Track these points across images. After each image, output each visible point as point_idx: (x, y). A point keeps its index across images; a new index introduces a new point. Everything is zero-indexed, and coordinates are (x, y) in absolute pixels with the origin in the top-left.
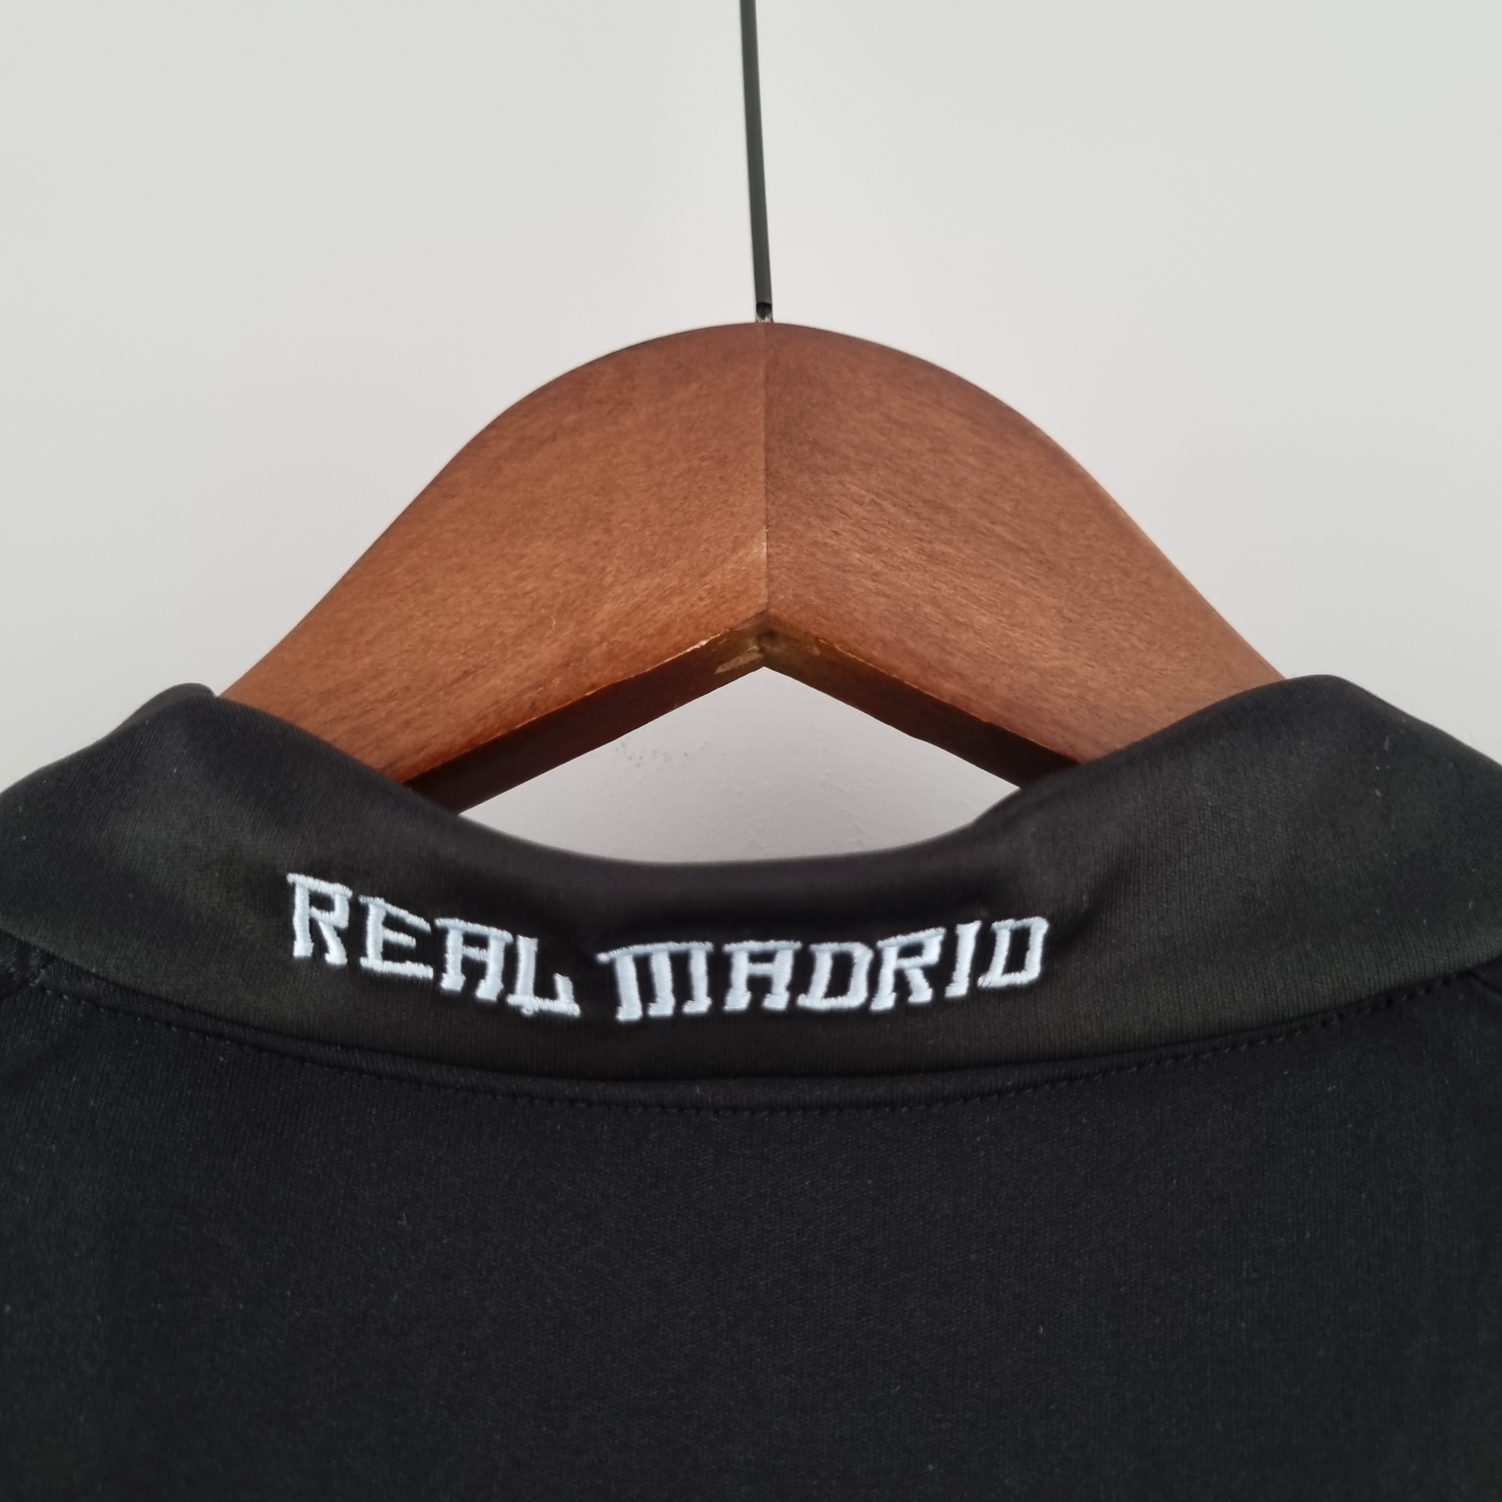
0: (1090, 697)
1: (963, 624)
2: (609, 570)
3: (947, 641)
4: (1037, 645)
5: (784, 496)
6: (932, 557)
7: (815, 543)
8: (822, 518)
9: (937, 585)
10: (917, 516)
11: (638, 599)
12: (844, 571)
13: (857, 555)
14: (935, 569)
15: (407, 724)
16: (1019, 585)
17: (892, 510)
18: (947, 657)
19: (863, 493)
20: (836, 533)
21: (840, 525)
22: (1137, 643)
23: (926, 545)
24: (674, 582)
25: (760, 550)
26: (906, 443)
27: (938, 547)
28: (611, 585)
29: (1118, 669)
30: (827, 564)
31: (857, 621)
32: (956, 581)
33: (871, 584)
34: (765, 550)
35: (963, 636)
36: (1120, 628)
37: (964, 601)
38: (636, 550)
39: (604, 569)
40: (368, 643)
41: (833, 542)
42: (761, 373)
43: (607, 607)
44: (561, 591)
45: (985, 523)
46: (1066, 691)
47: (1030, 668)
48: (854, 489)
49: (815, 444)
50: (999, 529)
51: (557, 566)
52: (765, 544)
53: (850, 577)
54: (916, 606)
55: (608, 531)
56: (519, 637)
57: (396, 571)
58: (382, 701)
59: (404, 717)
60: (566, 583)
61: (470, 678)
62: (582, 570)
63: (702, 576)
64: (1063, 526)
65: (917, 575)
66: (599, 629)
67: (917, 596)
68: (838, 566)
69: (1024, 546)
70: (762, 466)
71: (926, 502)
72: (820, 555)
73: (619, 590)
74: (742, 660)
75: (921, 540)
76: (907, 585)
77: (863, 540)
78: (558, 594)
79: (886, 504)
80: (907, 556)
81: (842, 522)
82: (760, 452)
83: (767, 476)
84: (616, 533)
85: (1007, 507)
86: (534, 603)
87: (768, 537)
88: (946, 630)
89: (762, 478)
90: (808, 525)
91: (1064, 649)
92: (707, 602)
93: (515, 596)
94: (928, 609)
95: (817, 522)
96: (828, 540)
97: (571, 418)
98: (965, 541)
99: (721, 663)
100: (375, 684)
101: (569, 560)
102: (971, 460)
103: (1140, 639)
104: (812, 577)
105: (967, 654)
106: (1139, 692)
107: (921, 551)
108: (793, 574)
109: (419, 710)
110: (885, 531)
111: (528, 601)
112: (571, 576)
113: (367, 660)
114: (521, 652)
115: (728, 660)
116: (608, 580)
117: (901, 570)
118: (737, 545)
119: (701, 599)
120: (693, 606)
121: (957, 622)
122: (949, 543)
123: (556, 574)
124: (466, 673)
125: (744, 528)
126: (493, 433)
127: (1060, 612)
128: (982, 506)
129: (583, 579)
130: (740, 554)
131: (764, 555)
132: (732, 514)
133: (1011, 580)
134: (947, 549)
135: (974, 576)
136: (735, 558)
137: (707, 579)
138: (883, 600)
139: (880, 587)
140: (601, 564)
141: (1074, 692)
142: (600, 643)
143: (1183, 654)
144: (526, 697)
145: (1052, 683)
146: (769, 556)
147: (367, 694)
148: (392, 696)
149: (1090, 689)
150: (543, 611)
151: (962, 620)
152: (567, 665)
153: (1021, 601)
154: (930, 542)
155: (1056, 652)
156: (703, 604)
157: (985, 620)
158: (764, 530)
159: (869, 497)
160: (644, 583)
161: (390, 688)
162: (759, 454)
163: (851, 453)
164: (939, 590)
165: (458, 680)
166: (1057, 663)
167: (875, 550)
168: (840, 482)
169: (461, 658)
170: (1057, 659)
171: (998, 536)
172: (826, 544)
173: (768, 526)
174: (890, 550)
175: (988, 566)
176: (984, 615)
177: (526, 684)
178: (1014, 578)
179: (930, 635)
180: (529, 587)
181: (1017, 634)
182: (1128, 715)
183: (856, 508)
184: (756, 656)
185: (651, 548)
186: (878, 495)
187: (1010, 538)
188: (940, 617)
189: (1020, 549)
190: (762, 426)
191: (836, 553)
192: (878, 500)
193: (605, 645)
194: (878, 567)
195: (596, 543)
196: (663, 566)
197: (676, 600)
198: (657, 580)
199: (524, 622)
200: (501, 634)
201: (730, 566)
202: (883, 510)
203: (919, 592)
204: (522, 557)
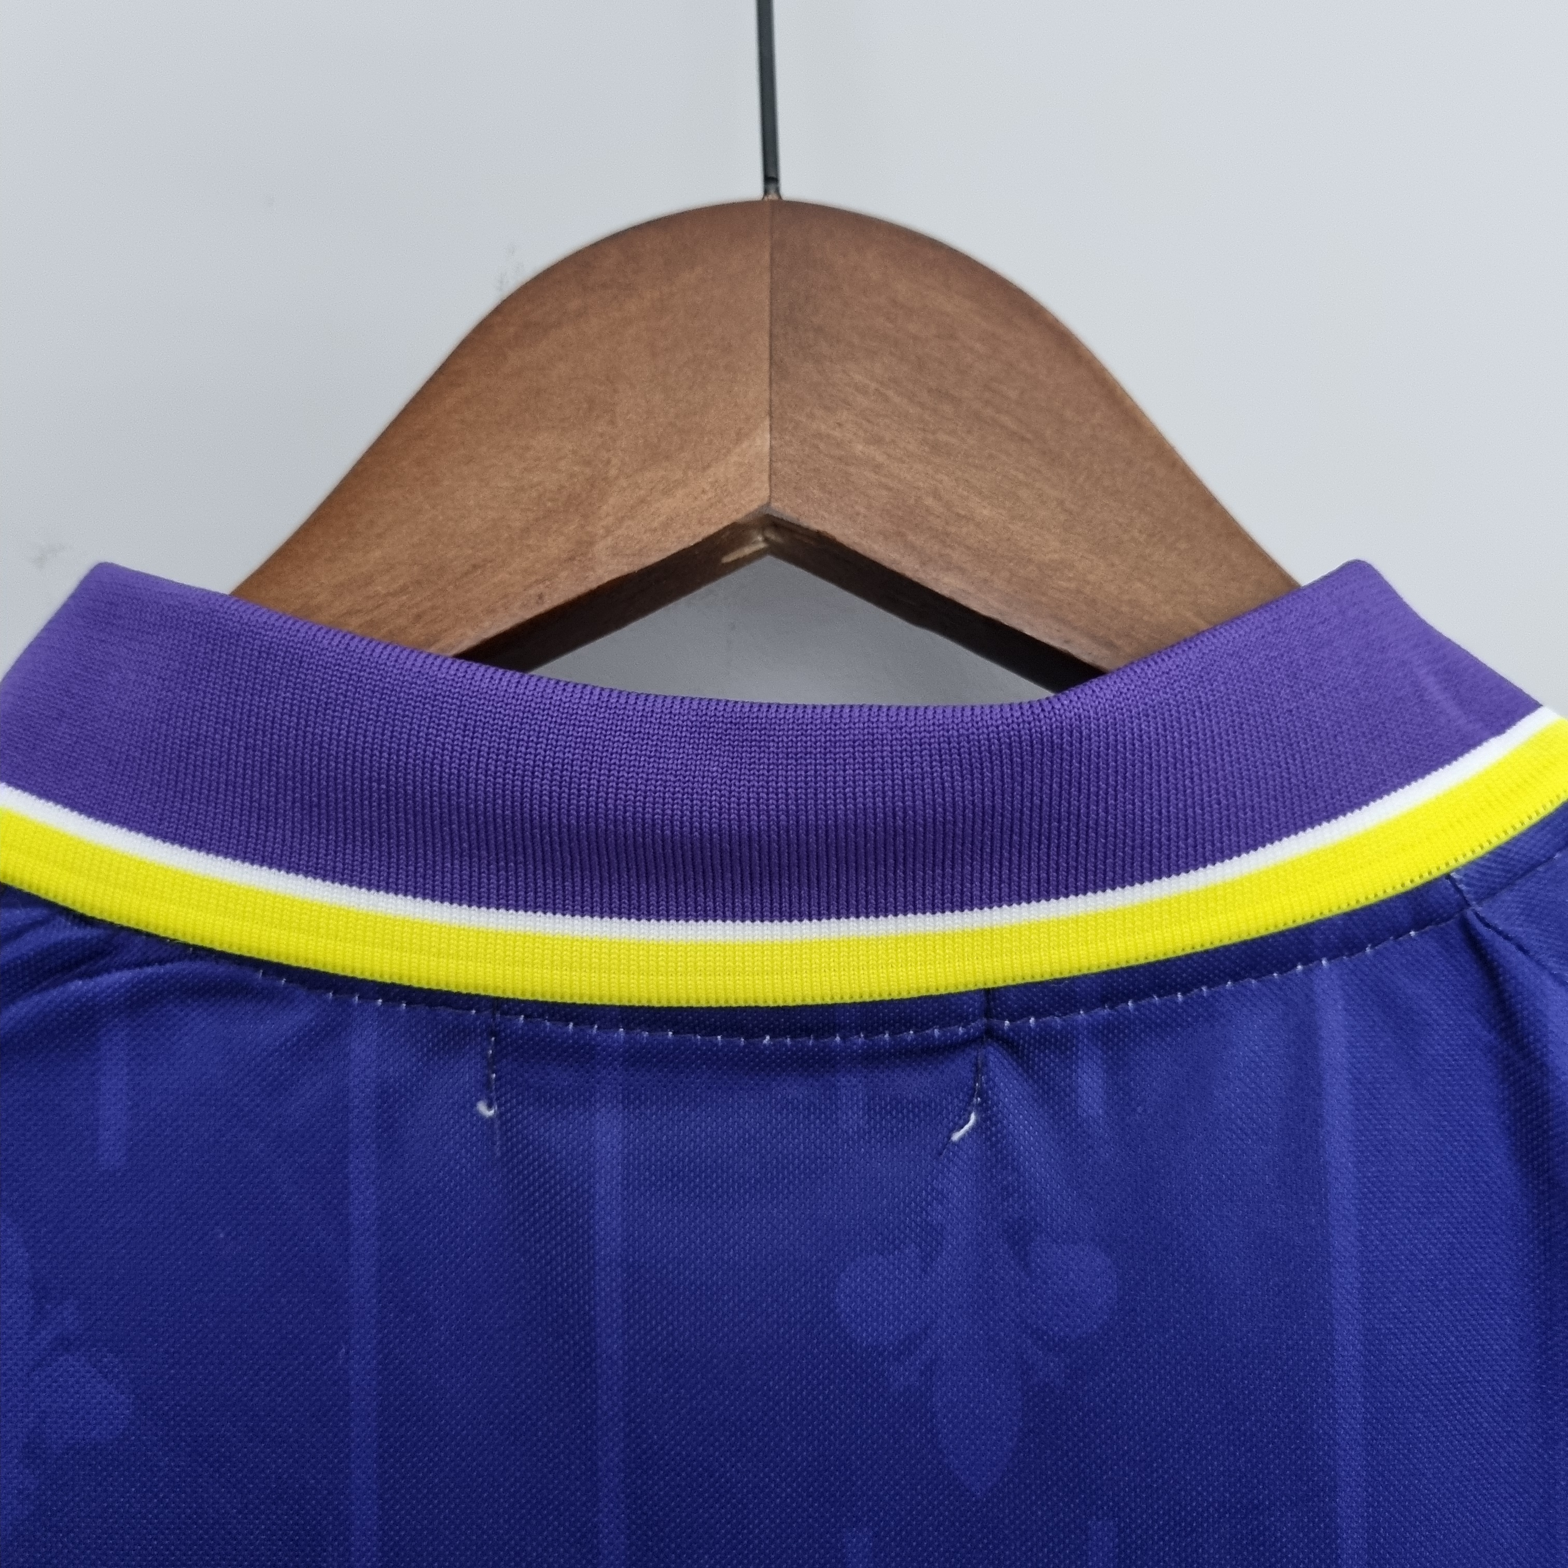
0: (1088, 589)
1: (964, 517)
2: (615, 461)
3: (948, 534)
4: (1037, 538)
5: (788, 386)
6: (936, 448)
7: (819, 435)
8: (826, 408)
9: (939, 476)
10: (922, 405)
11: (642, 492)
12: (847, 464)
13: (860, 447)
14: (938, 460)
15: (418, 617)
16: (1021, 476)
17: (897, 399)
18: (948, 551)
19: (868, 382)
20: (840, 425)
21: (844, 415)
22: (1136, 534)
23: (930, 437)
24: (679, 475)
25: (762, 441)
26: (913, 328)
27: (942, 437)
28: (617, 478)
29: (1117, 562)
30: (832, 457)
31: (858, 514)
32: (959, 473)
33: (873, 477)
34: (768, 443)
35: (964, 530)
36: (1120, 520)
37: (965, 493)
38: (641, 441)
39: (609, 462)
40: (379, 536)
41: (837, 433)
42: (767, 257)
43: (612, 501)
44: (567, 485)
45: (989, 412)
46: (1064, 584)
47: (1030, 561)
48: (858, 378)
49: (819, 330)
50: (1005, 419)
51: (560, 459)
52: (768, 436)
53: (852, 470)
54: (918, 499)
55: (612, 423)
56: (526, 530)
57: (404, 463)
58: (394, 594)
59: (415, 611)
60: (572, 476)
61: (479, 572)
62: (588, 463)
63: (706, 468)
64: (1068, 414)
65: (919, 467)
66: (604, 523)
67: (919, 489)
68: (840, 459)
69: (1029, 436)
70: (766, 355)
71: (930, 391)
72: (822, 446)
73: (623, 482)
74: (747, 550)
75: (924, 430)
76: (909, 477)
77: (866, 431)
78: (564, 487)
79: (890, 393)
80: (910, 447)
81: (845, 413)
82: (767, 338)
83: (771, 364)
84: (621, 424)
85: (1013, 394)
86: (540, 496)
87: (771, 430)
88: (947, 523)
89: (766, 366)
90: (811, 416)
91: (1064, 542)
92: (710, 495)
93: (522, 489)
94: (929, 501)
95: (819, 413)
96: (831, 432)
97: (574, 305)
98: (969, 432)
99: (726, 553)
100: (386, 578)
101: (574, 452)
102: (978, 346)
103: (1140, 532)
104: (816, 470)
105: (968, 548)
106: (1138, 585)
107: (924, 441)
108: (796, 466)
109: (429, 604)
110: (887, 421)
111: (534, 494)
112: (576, 469)
113: (378, 553)
114: (528, 546)
115: (732, 550)
116: (613, 472)
117: (904, 462)
118: (740, 436)
119: (704, 492)
120: (696, 498)
121: (958, 515)
122: (953, 433)
123: (562, 465)
124: (475, 567)
125: (748, 419)
126: (499, 319)
127: (1061, 503)
128: (987, 395)
129: (588, 471)
130: (745, 445)
131: (766, 449)
132: (736, 405)
133: (1013, 472)
134: (953, 440)
135: (976, 467)
136: (738, 450)
137: (711, 471)
138: (884, 493)
139: (883, 480)
140: (605, 455)
141: (1073, 585)
142: (604, 537)
143: (1183, 545)
144: (532, 592)
145: (1050, 577)
146: (771, 447)
147: (379, 588)
148: (403, 590)
149: (1088, 583)
150: (549, 504)
151: (963, 513)
152: (572, 559)
153: (1023, 493)
154: (934, 433)
155: (1055, 544)
156: (705, 497)
157: (985, 512)
158: (767, 422)
159: (873, 385)
160: (648, 475)
161: (401, 582)
162: (763, 341)
163: (856, 340)
164: (941, 482)
165: (466, 574)
166: (1056, 556)
167: (877, 441)
168: (844, 371)
169: (470, 552)
170: (1055, 552)
171: (1003, 427)
172: (828, 436)
173: (771, 417)
174: (893, 441)
175: (991, 456)
176: (985, 507)
177: (533, 578)
178: (1017, 469)
179: (930, 528)
180: (535, 480)
181: (1017, 527)
182: (1125, 609)
183: (860, 398)
184: (762, 545)
185: (656, 440)
186: (882, 383)
187: (1013, 425)
188: (941, 510)
189: (1023, 439)
190: (766, 315)
191: (839, 445)
192: (882, 389)
193: (609, 539)
194: (880, 458)
195: (601, 435)
196: (667, 458)
197: (680, 493)
198: (661, 473)
199: (531, 516)
200: (509, 527)
201: (734, 458)
202: (887, 399)
203: (921, 484)
204: (528, 448)
